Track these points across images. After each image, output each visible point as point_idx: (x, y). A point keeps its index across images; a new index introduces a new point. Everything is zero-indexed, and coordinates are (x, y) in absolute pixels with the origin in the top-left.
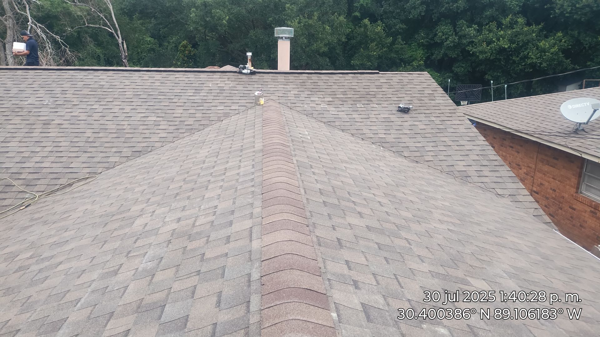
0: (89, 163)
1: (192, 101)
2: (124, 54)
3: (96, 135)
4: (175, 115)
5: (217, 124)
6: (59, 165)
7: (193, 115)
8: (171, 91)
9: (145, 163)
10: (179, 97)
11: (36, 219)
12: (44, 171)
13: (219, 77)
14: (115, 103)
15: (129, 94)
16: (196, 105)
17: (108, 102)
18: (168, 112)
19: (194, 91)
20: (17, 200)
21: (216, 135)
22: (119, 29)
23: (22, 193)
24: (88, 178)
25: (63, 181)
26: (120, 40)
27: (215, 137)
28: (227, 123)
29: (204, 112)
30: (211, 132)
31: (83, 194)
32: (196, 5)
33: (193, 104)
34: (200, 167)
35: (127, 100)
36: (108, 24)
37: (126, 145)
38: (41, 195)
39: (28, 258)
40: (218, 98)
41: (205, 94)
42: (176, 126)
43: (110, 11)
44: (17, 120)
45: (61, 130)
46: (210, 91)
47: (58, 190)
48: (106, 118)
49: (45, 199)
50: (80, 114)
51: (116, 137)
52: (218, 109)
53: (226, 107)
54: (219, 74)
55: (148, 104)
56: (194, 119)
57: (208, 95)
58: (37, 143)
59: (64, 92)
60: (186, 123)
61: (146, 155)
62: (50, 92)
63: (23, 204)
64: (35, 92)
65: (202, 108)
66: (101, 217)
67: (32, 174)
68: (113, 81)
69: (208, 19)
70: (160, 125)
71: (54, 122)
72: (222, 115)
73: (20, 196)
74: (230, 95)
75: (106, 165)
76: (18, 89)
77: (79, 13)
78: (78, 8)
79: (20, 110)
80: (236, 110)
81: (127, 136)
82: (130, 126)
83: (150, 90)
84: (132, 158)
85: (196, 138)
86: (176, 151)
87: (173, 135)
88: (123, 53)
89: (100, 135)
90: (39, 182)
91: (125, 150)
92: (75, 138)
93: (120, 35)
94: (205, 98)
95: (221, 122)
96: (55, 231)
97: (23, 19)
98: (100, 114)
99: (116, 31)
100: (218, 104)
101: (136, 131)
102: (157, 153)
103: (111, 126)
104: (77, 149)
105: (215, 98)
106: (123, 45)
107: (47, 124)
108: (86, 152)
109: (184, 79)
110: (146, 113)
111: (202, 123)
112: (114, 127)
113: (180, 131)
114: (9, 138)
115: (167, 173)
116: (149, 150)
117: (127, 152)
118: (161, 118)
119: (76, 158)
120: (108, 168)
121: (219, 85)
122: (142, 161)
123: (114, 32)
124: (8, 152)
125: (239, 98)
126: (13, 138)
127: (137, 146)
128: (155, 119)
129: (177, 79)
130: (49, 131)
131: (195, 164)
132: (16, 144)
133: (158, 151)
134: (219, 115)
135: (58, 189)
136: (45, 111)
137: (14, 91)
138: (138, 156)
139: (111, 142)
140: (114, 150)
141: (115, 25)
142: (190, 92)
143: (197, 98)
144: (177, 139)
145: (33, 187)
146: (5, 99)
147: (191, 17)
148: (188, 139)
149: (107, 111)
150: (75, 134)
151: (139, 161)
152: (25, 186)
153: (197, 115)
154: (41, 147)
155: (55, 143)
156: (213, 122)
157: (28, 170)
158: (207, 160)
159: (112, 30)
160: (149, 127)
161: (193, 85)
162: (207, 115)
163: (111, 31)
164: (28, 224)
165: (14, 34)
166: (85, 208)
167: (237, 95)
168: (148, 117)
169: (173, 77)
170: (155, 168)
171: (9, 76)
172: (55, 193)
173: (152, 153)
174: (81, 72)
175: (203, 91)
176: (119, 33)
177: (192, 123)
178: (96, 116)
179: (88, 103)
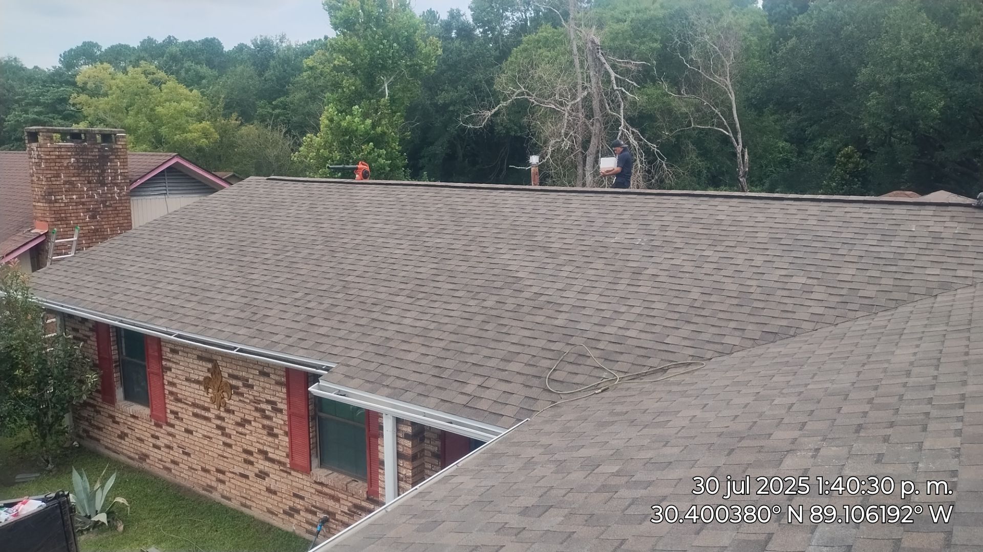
0: (693, 340)
1: (876, 255)
2: (742, 169)
3: (706, 298)
4: (840, 278)
5: (924, 302)
6: (649, 336)
7: (877, 281)
8: (836, 235)
9: (786, 355)
10: (850, 245)
11: (618, 414)
12: (629, 342)
13: (931, 213)
14: (738, 250)
15: (763, 236)
16: (882, 262)
17: (728, 248)
18: (828, 270)
19: (879, 237)
20: (591, 378)
21: (926, 322)
22: (740, 131)
23: (599, 370)
24: (690, 364)
25: (654, 362)
26: (739, 148)
27: (926, 326)
28: (947, 302)
29: (897, 276)
30: (913, 316)
31: (685, 388)
32: (881, 85)
33: (877, 259)
34: (900, 381)
35: (758, 246)
36: (725, 123)
37: (752, 319)
38: (623, 378)
39: (613, 474)
40: (927, 252)
41: (902, 244)
42: (841, 297)
43: (731, 103)
44: (599, 264)
45: (656, 285)
46: (912, 240)
47: (646, 374)
48: (723, 273)
49: (628, 385)
50: (685, 263)
51: (737, 305)
52: (927, 273)
53: (944, 271)
54: (934, 208)
55: (794, 254)
56: (878, 288)
57: (908, 245)
58: (623, 299)
59: (664, 228)
60: (861, 293)
61: (785, 341)
62: (644, 227)
63: (599, 387)
64: (624, 226)
65: (894, 269)
66: (720, 435)
67: (612, 344)
68: (738, 214)
69: (900, 108)
70: (812, 292)
71: (647, 272)
72: (935, 285)
73: (596, 373)
74: (955, 248)
75: (719, 348)
76: (604, 220)
77: (684, 110)
78: (683, 101)
79: (604, 249)
80: (967, 277)
81: (756, 304)
82: (760, 289)
83: (798, 232)
84: (762, 342)
85: (882, 323)
86: (843, 342)
87: (836, 312)
88: (742, 167)
89: (712, 299)
90: (621, 358)
91: (750, 327)
92: (675, 299)
93: (740, 140)
94: (902, 251)
95: (933, 298)
96: (649, 441)
97: (614, 122)
98: (715, 266)
99: (735, 133)
100: (929, 265)
101: (771, 298)
102: (806, 341)
103: (731, 286)
104: (676, 316)
105: (921, 252)
106: (743, 156)
107: (637, 273)
108: (689, 322)
109: (861, 215)
110: (789, 270)
111: (895, 295)
112: (734, 287)
113: (850, 306)
114: (588, 288)
115: (832, 382)
116: (792, 333)
117: (753, 331)
118: (816, 281)
119: (675, 330)
120: (722, 354)
121: (931, 229)
122: (779, 350)
123: (731, 135)
124: (584, 307)
125: (974, 255)
126: (592, 289)
127: (771, 323)
128: (804, 280)
129: (849, 215)
130: (640, 283)
131: (888, 374)
132: (595, 297)
133: (808, 338)
134: (930, 285)
135: (647, 372)
136: (636, 254)
137: (599, 222)
138: (772, 340)
139: (728, 312)
140: (733, 325)
141: (735, 124)
142: (872, 239)
143: (886, 250)
144: (843, 320)
145: (613, 362)
146: (587, 233)
147: (866, 107)
148: (864, 322)
149: (725, 261)
150: (674, 292)
151: (774, 349)
152: (603, 360)
153: (883, 281)
154: (627, 307)
155: (645, 302)
156: (917, 297)
157: (608, 338)
158: (915, 371)
159: (728, 132)
160: (793, 294)
161: (878, 226)
162: (905, 283)
163: (727, 134)
164: (608, 419)
165: (598, 143)
166: (692, 413)
167: (970, 249)
168: (792, 276)
169: (840, 210)
170: (806, 368)
171: (594, 203)
172: (642, 379)
173: (797, 339)
174: (690, 198)
175: (897, 239)
176: (740, 136)
177: (872, 294)
178: (708, 268)
179: (698, 247)
